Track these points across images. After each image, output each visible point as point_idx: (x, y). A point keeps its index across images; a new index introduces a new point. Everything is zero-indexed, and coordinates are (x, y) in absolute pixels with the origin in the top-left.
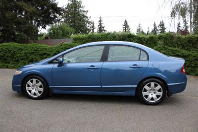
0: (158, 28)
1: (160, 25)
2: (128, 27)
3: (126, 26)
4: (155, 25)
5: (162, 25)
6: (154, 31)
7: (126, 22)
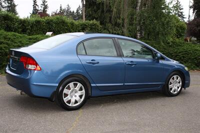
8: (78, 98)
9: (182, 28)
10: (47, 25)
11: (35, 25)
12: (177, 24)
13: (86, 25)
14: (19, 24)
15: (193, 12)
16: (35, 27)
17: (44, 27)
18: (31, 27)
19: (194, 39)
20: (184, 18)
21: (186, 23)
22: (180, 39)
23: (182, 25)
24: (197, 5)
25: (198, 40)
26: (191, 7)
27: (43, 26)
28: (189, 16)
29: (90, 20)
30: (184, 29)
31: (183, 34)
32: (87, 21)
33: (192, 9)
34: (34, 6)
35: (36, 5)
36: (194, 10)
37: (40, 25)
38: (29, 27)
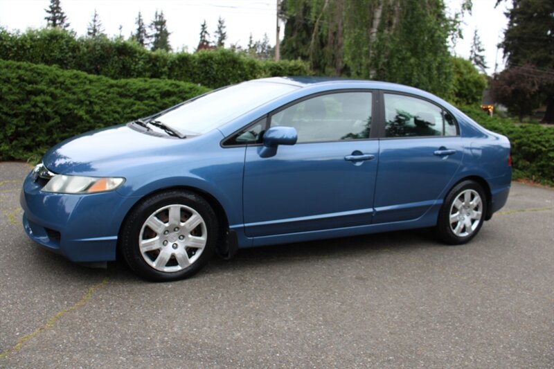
0: (148, 30)
1: (156, 23)
2: (62, 18)
3: (56, 13)
4: (140, 21)
9: (478, 84)
10: (202, 65)
11: (177, 65)
12: (467, 77)
13: (280, 69)
14: (148, 62)
15: (504, 57)
16: (177, 69)
17: (195, 70)
18: (169, 69)
19: (502, 109)
20: (485, 67)
21: (488, 78)
22: (473, 106)
23: (479, 78)
24: (510, 42)
25: (509, 111)
26: (499, 46)
27: (193, 68)
28: (497, 65)
29: (290, 60)
30: (481, 87)
31: (479, 97)
32: (282, 62)
33: (502, 50)
34: (201, 34)
35: (206, 32)
36: (505, 52)
37: (188, 65)
38: (166, 69)
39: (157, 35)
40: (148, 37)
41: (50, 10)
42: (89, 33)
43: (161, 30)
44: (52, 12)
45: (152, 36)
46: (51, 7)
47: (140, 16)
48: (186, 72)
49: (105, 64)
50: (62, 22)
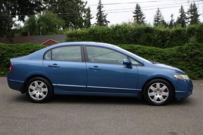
0: (187, 15)
1: (191, 11)
2: (141, 15)
3: (138, 13)
4: (182, 11)
5: (194, 10)
6: (181, 21)
7: (138, 8)
8: (38, 95)
11: (175, 34)
18: (171, 37)
27: (184, 35)
37: (181, 34)
38: (169, 37)
39: (191, 17)
40: (187, 19)
41: (135, 12)
42: (155, 21)
43: (194, 14)
44: (136, 13)
45: (189, 18)
46: (136, 11)
47: (182, 8)
48: (180, 38)
49: (139, 37)
50: (141, 17)
